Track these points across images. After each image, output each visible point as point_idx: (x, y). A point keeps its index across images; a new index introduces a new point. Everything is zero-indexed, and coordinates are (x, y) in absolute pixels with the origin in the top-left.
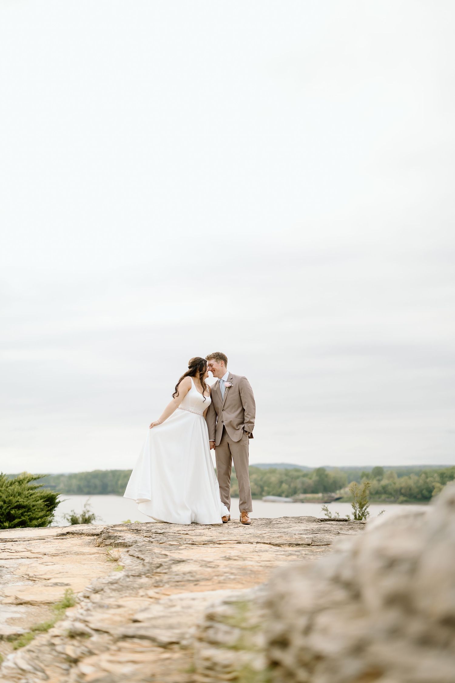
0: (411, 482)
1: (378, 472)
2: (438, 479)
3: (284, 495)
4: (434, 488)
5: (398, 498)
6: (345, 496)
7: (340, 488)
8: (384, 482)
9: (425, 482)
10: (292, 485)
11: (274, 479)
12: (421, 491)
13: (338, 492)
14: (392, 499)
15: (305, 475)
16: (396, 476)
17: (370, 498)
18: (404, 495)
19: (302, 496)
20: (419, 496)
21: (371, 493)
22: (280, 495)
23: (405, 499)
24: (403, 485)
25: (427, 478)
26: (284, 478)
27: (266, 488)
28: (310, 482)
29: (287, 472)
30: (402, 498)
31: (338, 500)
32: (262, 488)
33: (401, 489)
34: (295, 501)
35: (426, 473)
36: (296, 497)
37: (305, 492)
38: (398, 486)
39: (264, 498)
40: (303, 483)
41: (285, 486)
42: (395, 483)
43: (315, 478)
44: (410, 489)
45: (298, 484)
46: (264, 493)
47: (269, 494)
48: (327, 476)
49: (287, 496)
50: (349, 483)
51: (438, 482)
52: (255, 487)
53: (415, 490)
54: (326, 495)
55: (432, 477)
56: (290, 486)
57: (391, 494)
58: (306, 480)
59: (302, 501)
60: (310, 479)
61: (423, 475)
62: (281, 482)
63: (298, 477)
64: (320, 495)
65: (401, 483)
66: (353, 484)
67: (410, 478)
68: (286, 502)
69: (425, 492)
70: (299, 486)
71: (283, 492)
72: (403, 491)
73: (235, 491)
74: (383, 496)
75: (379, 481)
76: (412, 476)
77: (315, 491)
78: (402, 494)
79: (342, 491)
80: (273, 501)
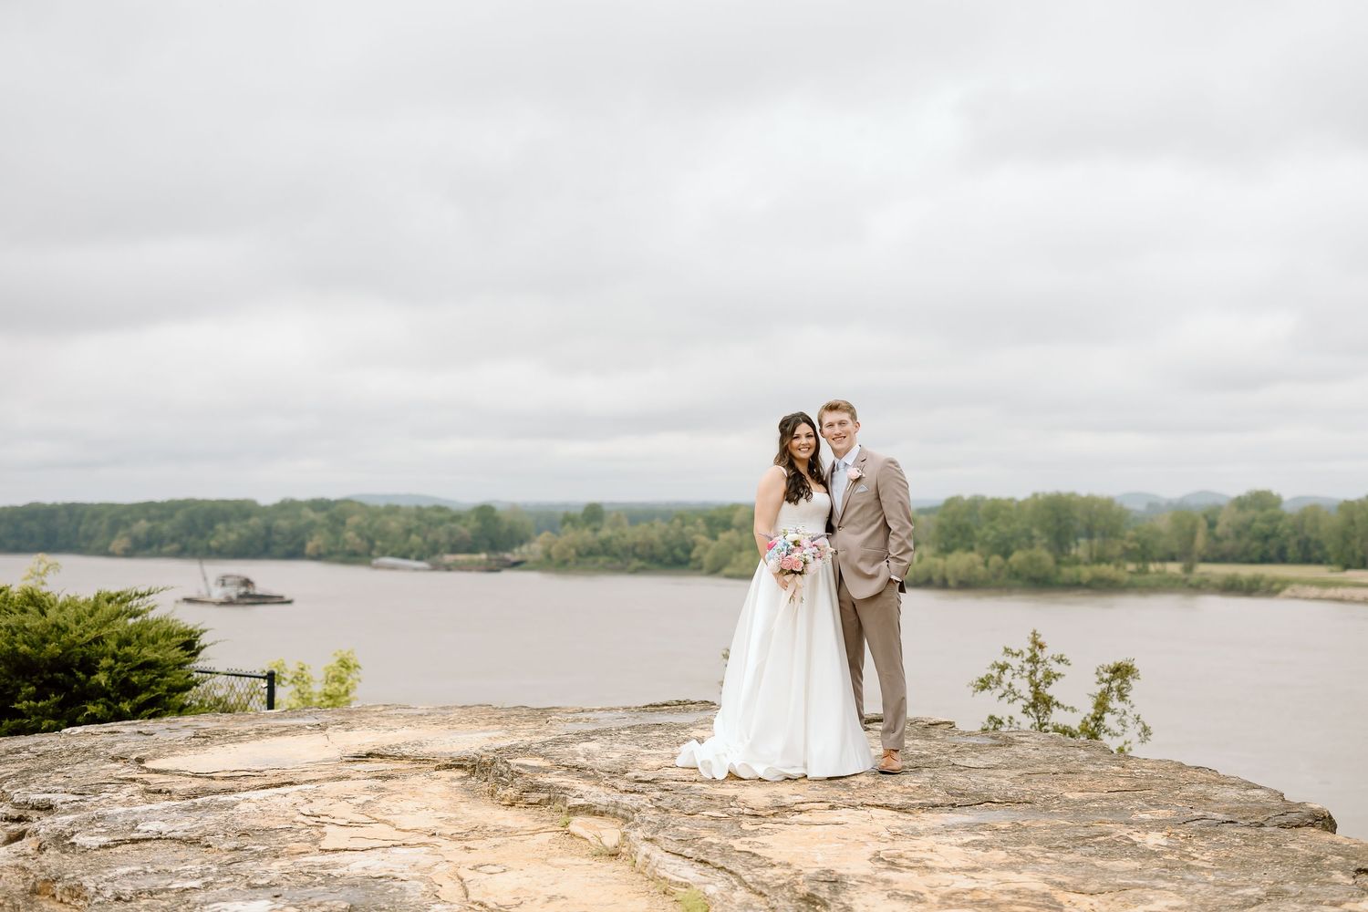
0: (655, 533)
1: (593, 514)
2: (703, 528)
3: (413, 556)
4: (694, 544)
5: (628, 564)
6: (530, 558)
7: (521, 543)
8: (605, 533)
9: (681, 534)
10: (430, 537)
11: (394, 525)
12: (672, 549)
13: (516, 550)
14: (619, 563)
15: (456, 518)
16: (625, 522)
17: (577, 563)
18: (641, 558)
19: (449, 558)
20: (669, 559)
21: (579, 554)
22: (405, 557)
23: (642, 564)
24: (639, 538)
25: (683, 525)
26: (414, 523)
27: (378, 543)
28: (465, 530)
29: (420, 513)
30: (636, 563)
31: (516, 565)
32: (371, 542)
33: (635, 545)
34: (436, 567)
35: (681, 517)
36: (437, 558)
37: (455, 549)
38: (629, 540)
39: (375, 562)
40: (451, 534)
41: (415, 539)
42: (624, 536)
43: (474, 524)
44: (652, 547)
45: (441, 534)
46: (374, 553)
47: (384, 553)
48: (496, 520)
49: (419, 559)
50: (539, 532)
51: (703, 534)
52: (358, 540)
53: (661, 549)
54: (493, 556)
55: (693, 524)
56: (425, 539)
57: (616, 555)
58: (458, 526)
59: (448, 568)
60: (465, 525)
61: (678, 521)
62: (409, 532)
63: (441, 522)
64: (483, 556)
65: (634, 534)
66: (545, 536)
67: (652, 525)
68: (416, 569)
69: (678, 552)
70: (443, 539)
71: (412, 551)
72: (638, 550)
73: (318, 547)
74: (602, 560)
75: (595, 530)
76: (658, 523)
77: (471, 550)
78: (635, 555)
79: (524, 549)
80: (393, 568)
